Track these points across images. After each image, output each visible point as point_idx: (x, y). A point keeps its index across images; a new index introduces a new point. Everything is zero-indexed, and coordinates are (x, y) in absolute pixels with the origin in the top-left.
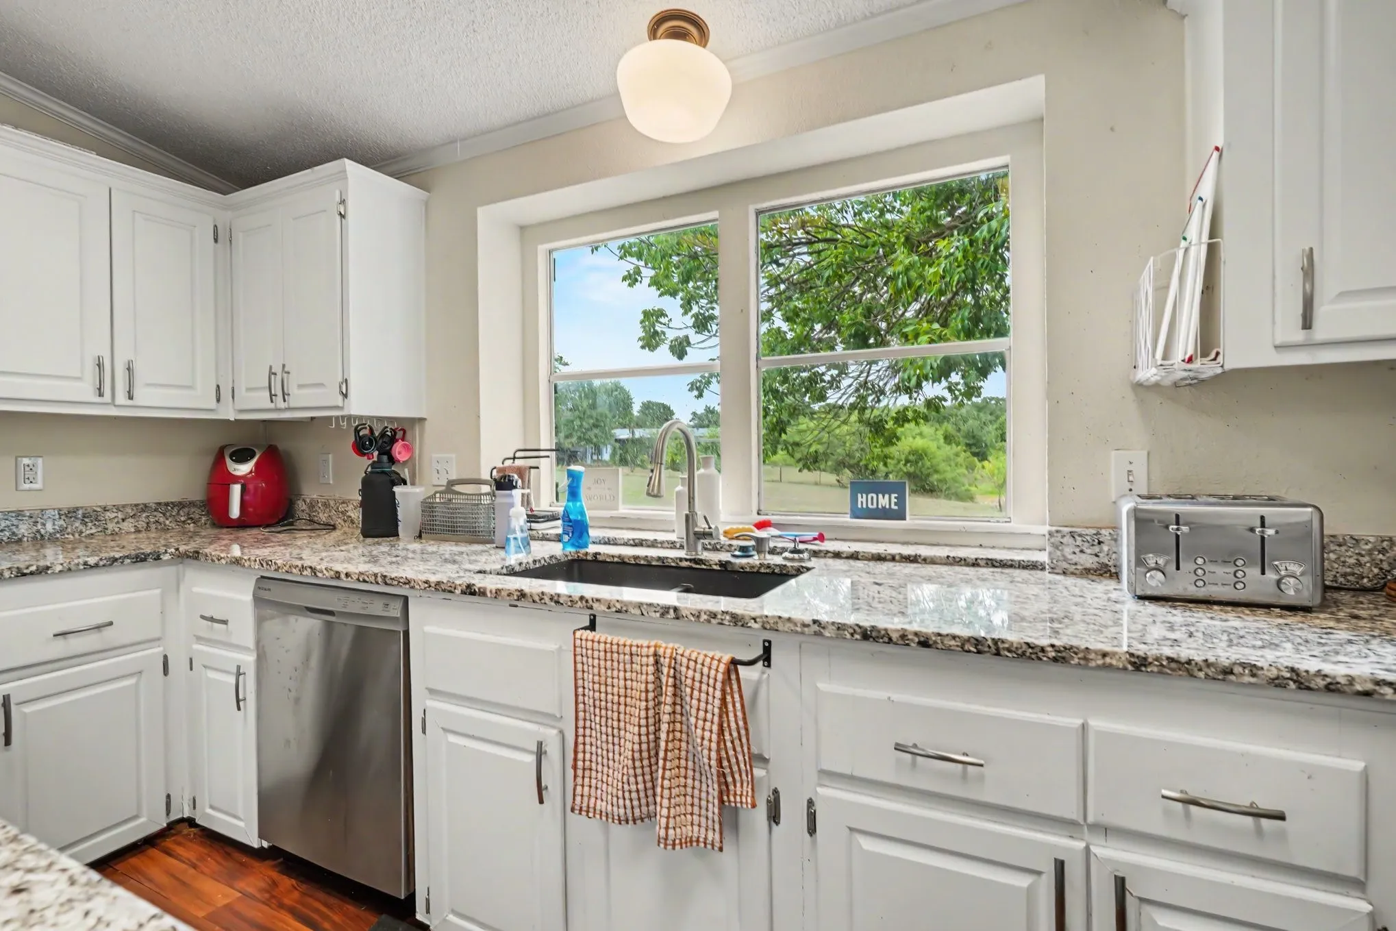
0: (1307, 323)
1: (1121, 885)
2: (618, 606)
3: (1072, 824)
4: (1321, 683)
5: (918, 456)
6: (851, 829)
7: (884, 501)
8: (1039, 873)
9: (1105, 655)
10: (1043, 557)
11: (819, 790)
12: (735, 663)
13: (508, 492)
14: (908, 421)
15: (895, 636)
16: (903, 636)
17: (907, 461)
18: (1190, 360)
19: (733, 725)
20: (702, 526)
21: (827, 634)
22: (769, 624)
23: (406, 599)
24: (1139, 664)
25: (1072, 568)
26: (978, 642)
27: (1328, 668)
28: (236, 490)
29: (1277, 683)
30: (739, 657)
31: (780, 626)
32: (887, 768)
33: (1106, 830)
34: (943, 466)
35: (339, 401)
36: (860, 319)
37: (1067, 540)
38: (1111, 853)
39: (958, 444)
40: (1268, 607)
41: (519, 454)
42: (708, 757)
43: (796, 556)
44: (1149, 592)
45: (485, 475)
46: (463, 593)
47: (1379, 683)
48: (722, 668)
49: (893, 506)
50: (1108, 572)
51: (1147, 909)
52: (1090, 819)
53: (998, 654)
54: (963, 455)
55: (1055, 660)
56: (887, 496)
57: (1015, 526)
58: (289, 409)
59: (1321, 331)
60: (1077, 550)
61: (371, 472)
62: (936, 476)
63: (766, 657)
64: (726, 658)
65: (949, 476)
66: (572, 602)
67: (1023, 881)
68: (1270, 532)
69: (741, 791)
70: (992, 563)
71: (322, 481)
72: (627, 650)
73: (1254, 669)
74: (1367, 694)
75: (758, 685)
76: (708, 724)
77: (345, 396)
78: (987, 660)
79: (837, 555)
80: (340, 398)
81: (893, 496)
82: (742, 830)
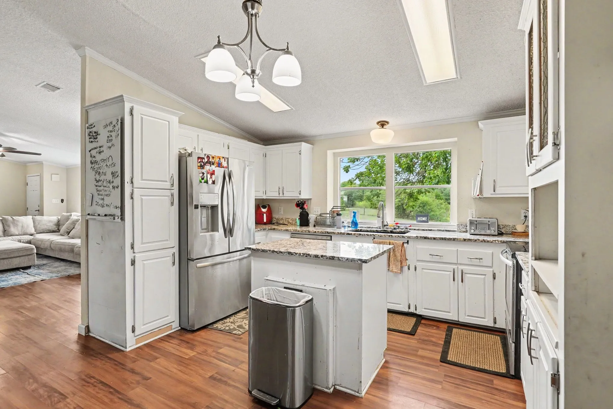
0: (494, 191)
1: (462, 270)
2: (380, 235)
3: (456, 264)
4: (487, 241)
5: (424, 205)
6: (422, 269)
7: (424, 219)
8: (451, 271)
9: (460, 239)
10: (456, 230)
11: (417, 263)
12: (403, 243)
13: (340, 216)
14: (422, 193)
15: (429, 238)
16: (431, 238)
17: (420, 207)
18: (478, 195)
19: (403, 253)
20: (386, 223)
21: (418, 238)
22: (409, 237)
23: (331, 236)
24: (465, 240)
25: (461, 231)
26: (442, 238)
27: (487, 239)
28: (265, 215)
29: (482, 241)
30: (404, 242)
31: (411, 238)
32: (429, 258)
33: (461, 264)
34: (434, 209)
35: (299, 195)
36: (409, 162)
37: (461, 226)
38: (461, 267)
39: (441, 199)
40: (490, 235)
41: (334, 208)
42: (399, 258)
43: (406, 229)
44: (472, 234)
45: (328, 212)
46: (347, 234)
47: (493, 240)
48: (401, 244)
49: (426, 220)
50: (466, 232)
51: (466, 274)
52: (458, 263)
53: (445, 240)
54: (444, 204)
55: (453, 240)
56: (424, 218)
57: (451, 224)
58: (283, 197)
59: (497, 192)
60: (462, 228)
61: (302, 211)
62: (432, 213)
63: (408, 242)
64: (402, 242)
65: (438, 213)
66: (371, 235)
67: (449, 273)
68: (490, 223)
69: (404, 264)
70: (446, 231)
71: (279, 213)
72: (384, 242)
73: (479, 240)
74: (492, 242)
75: (406, 247)
76: (399, 253)
77: (300, 194)
78: (444, 241)
79: (415, 230)
80: (299, 194)
81: (426, 218)
82: (403, 272)
